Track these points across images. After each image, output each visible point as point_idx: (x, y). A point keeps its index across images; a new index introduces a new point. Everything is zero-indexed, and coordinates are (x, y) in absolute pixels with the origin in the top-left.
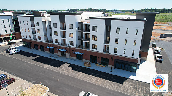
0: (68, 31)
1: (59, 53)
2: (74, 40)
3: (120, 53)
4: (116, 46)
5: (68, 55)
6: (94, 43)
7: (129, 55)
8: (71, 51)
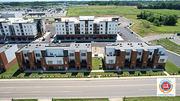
0: (89, 27)
1: (85, 38)
2: (92, 31)
3: (111, 33)
4: (110, 31)
5: (89, 38)
6: (101, 31)
7: (114, 33)
8: (91, 36)
